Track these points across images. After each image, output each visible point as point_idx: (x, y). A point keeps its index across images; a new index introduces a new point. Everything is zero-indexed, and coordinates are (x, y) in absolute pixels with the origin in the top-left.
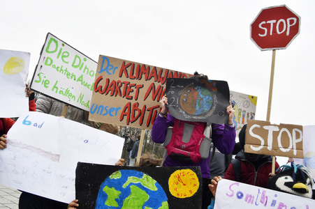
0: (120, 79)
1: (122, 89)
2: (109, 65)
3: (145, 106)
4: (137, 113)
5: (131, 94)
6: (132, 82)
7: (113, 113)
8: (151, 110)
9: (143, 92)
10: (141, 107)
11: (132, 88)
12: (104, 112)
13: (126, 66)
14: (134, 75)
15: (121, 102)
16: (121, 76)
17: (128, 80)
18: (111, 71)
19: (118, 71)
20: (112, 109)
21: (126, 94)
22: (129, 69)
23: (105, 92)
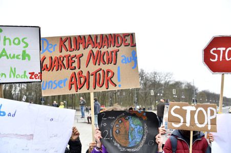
0: (61, 54)
1: (65, 62)
2: (48, 45)
3: (89, 72)
4: (82, 80)
5: (74, 65)
6: (72, 54)
7: (62, 85)
8: (95, 74)
9: (84, 60)
10: (85, 74)
11: (73, 59)
12: (54, 86)
13: (64, 41)
14: (73, 47)
15: (66, 74)
16: (61, 52)
17: (69, 53)
18: (52, 50)
19: (57, 48)
20: (60, 82)
21: (69, 66)
22: (67, 44)
23: (51, 68)
